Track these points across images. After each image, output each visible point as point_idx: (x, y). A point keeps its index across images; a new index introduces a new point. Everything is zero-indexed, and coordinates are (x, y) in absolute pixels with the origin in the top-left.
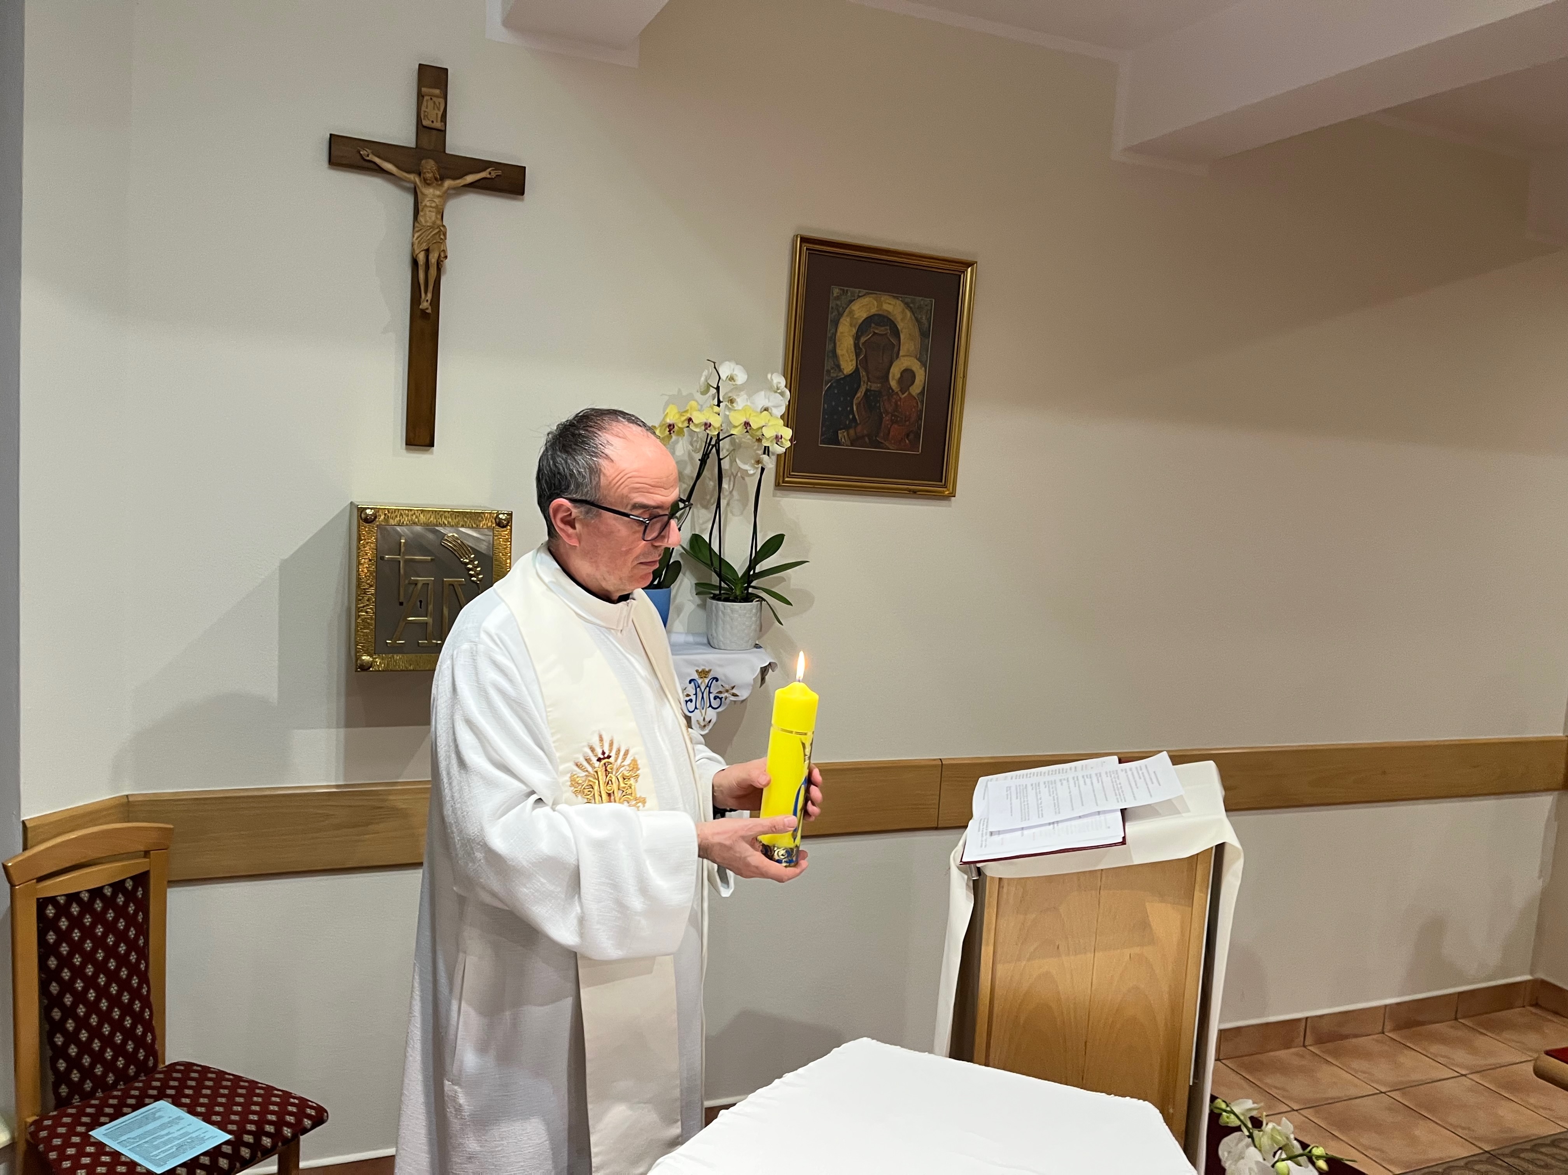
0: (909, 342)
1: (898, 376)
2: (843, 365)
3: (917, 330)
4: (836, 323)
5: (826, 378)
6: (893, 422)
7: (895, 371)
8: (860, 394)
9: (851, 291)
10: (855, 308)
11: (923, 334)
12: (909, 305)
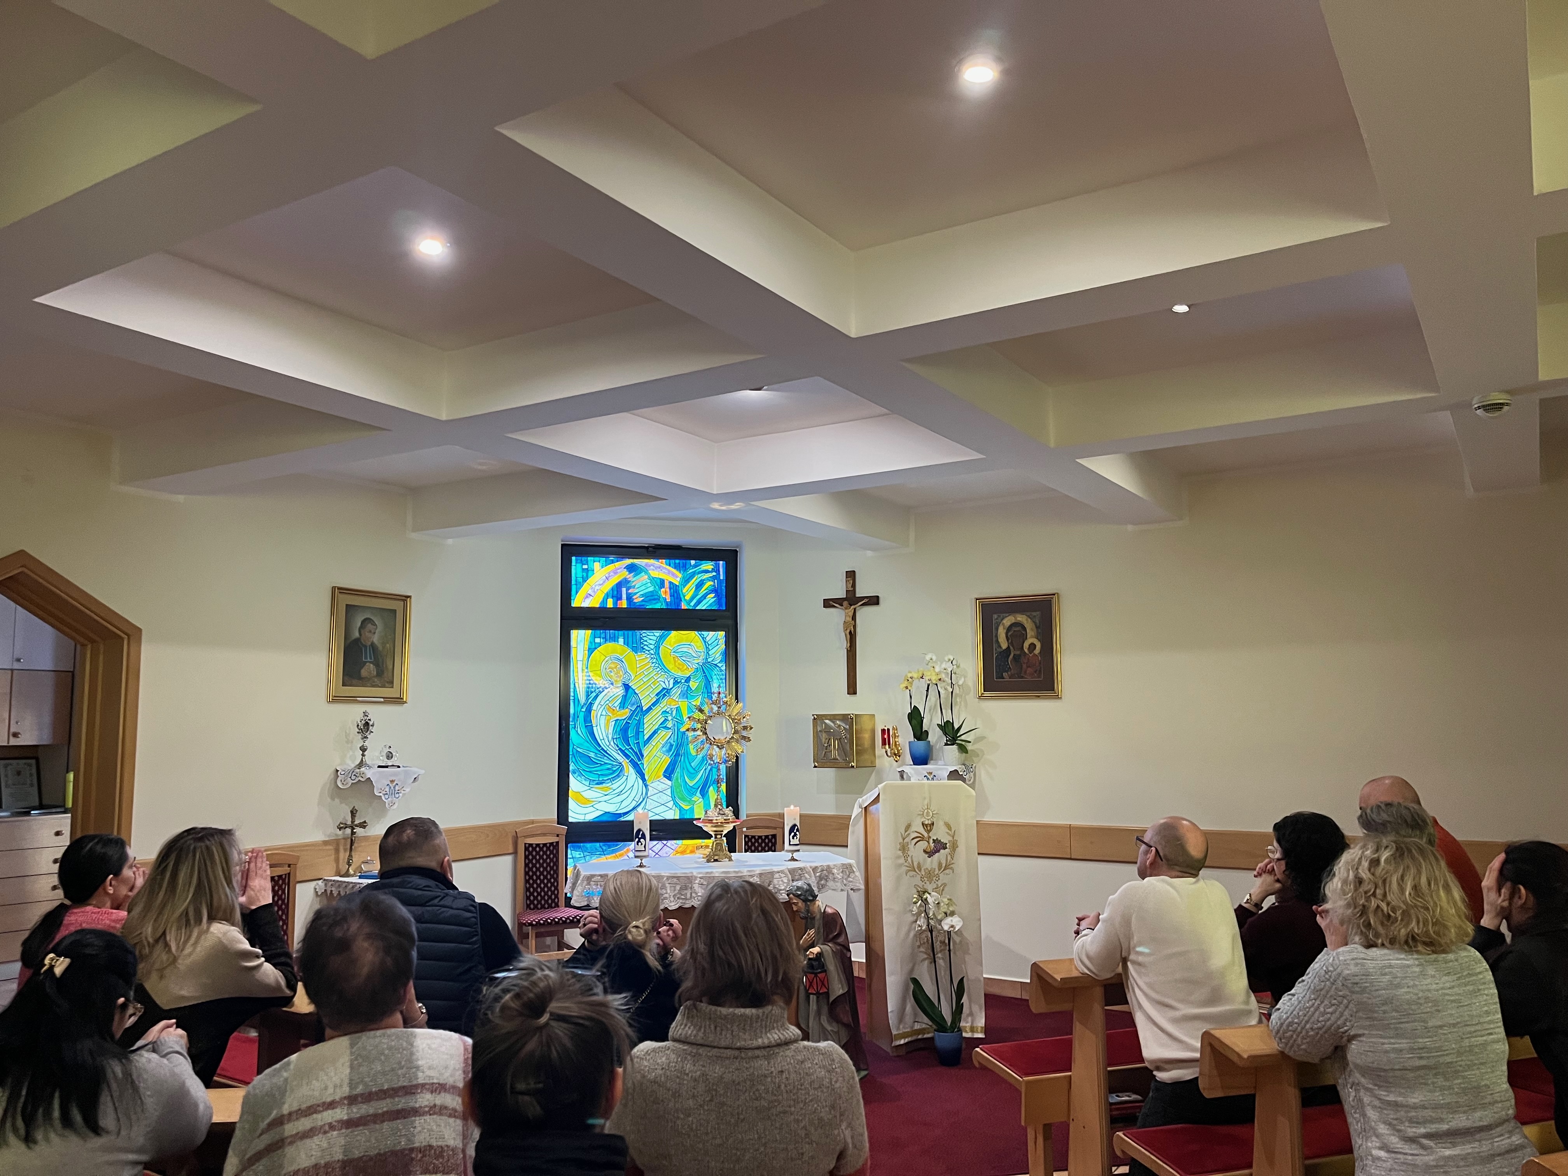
0: (1031, 632)
1: (1028, 647)
2: (1002, 645)
4: (997, 629)
6: (1028, 667)
7: (1026, 645)
8: (1011, 657)
9: (1002, 615)
10: (1004, 621)
11: (1037, 627)
12: (1028, 616)
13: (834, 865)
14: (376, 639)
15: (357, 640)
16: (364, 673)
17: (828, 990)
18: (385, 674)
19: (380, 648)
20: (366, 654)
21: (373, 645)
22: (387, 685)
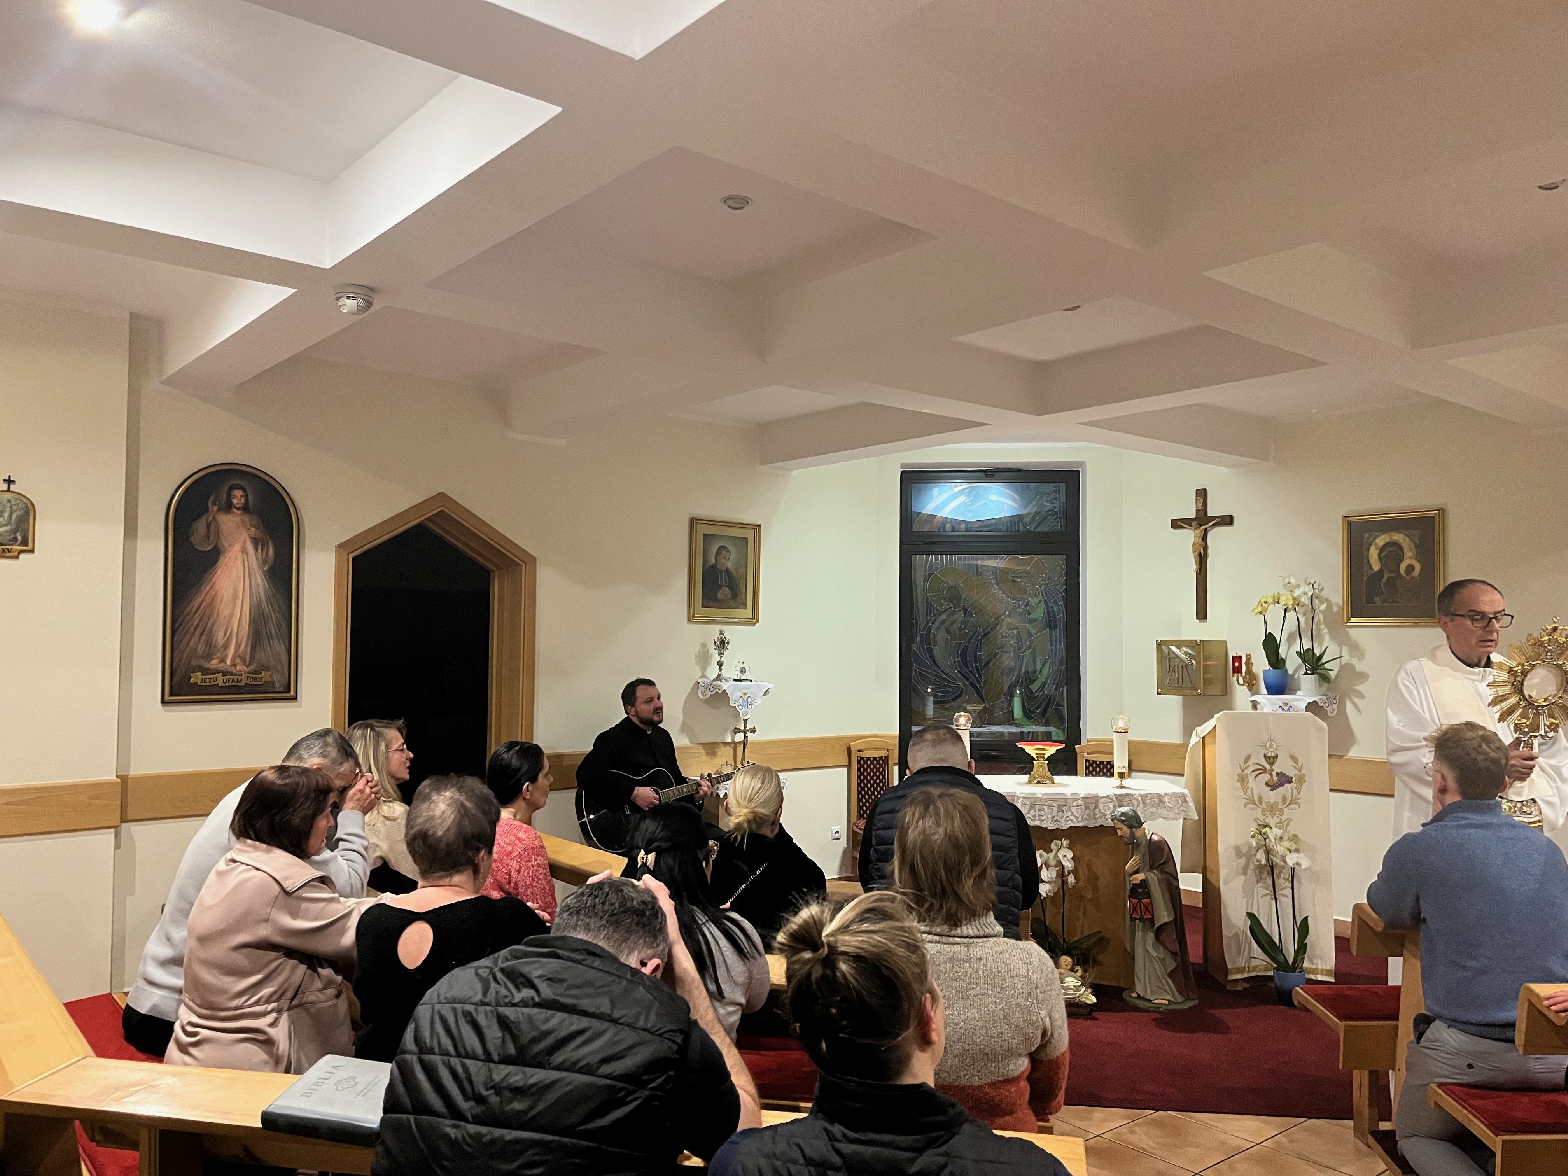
0: (1409, 552)
1: (1404, 568)
2: (1374, 567)
3: (1413, 546)
4: (1368, 550)
5: (1365, 574)
6: (1404, 591)
7: (1403, 567)
8: (1384, 580)
9: (1375, 534)
10: (1377, 541)
11: (1417, 547)
12: (1406, 535)
13: (1166, 794)
14: (730, 565)
15: (714, 566)
16: (720, 595)
17: (1153, 916)
18: (739, 598)
19: (734, 573)
20: (722, 578)
21: (727, 570)
22: (741, 607)
